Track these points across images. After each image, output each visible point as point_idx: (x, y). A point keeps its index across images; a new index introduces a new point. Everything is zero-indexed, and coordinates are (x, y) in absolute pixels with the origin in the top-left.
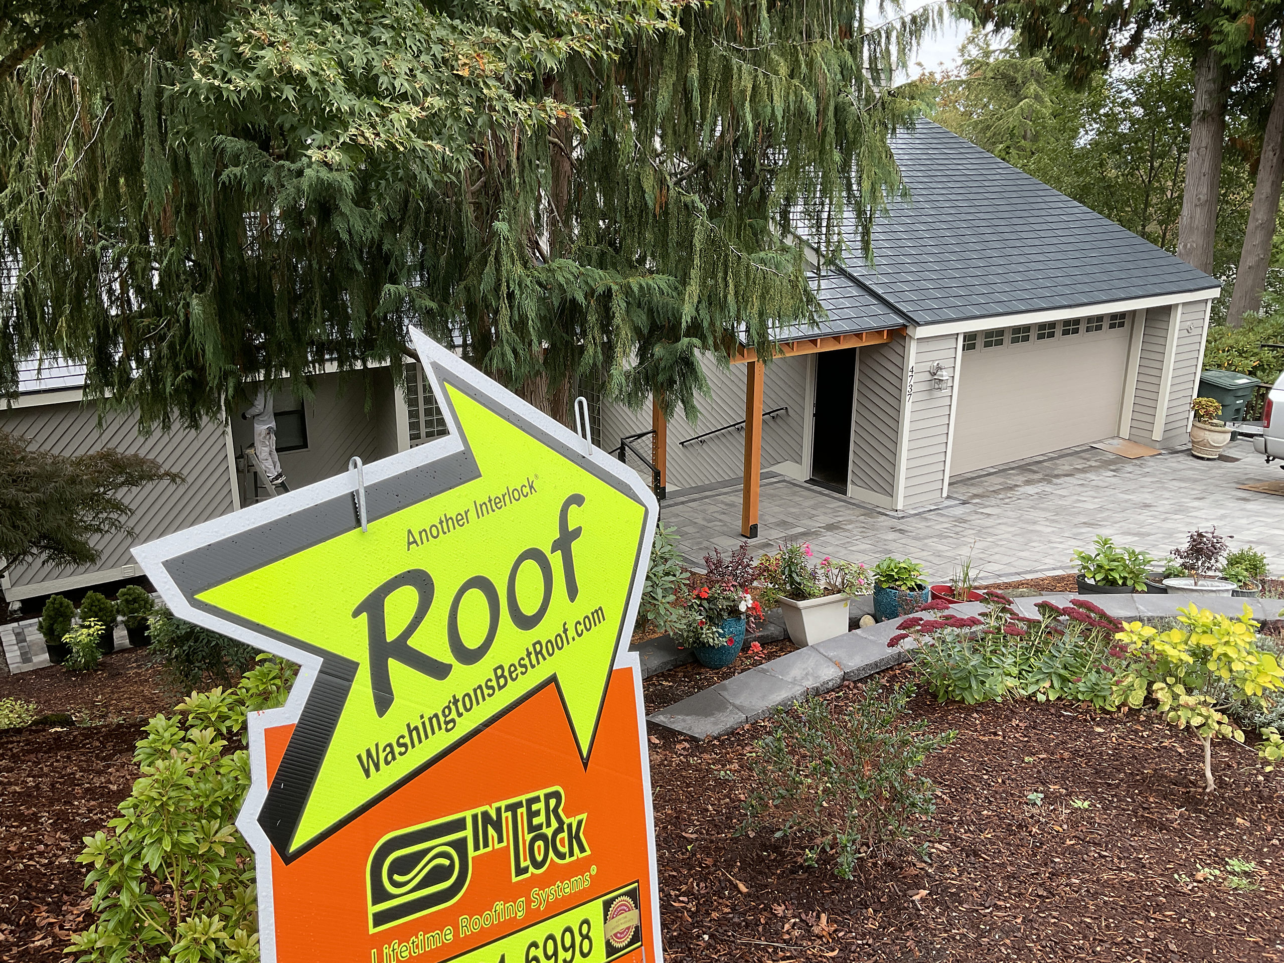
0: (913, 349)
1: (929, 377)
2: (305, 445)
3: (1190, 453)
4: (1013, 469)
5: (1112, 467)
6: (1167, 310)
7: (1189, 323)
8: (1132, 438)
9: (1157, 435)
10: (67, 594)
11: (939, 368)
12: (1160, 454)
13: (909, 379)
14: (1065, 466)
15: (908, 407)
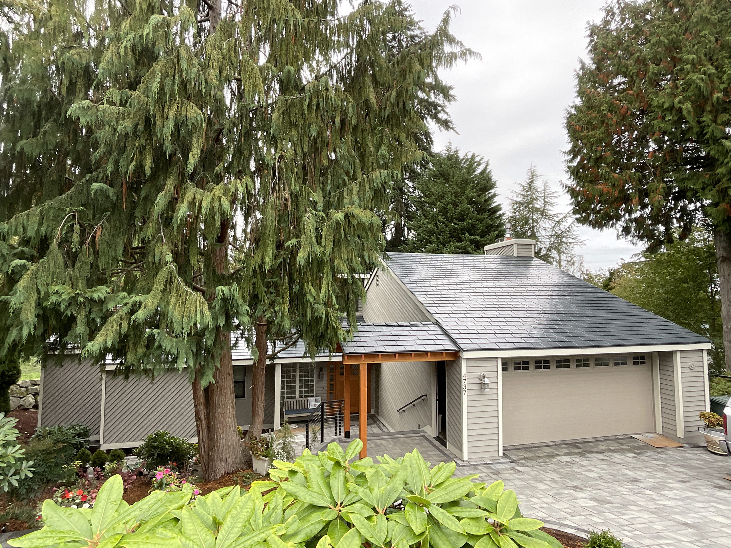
0: (464, 365)
1: (478, 381)
2: (244, 397)
3: (705, 448)
4: (565, 444)
5: (637, 451)
6: (670, 354)
7: (690, 364)
8: (665, 434)
9: (680, 433)
10: (125, 450)
11: (484, 377)
12: (682, 447)
13: (463, 381)
14: (603, 446)
15: (465, 398)
